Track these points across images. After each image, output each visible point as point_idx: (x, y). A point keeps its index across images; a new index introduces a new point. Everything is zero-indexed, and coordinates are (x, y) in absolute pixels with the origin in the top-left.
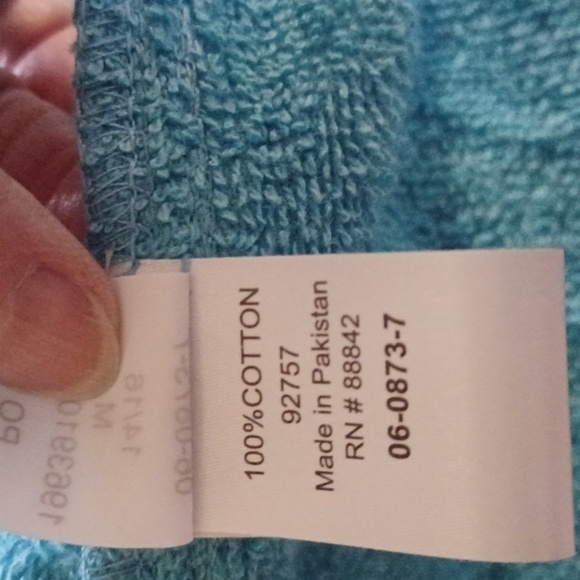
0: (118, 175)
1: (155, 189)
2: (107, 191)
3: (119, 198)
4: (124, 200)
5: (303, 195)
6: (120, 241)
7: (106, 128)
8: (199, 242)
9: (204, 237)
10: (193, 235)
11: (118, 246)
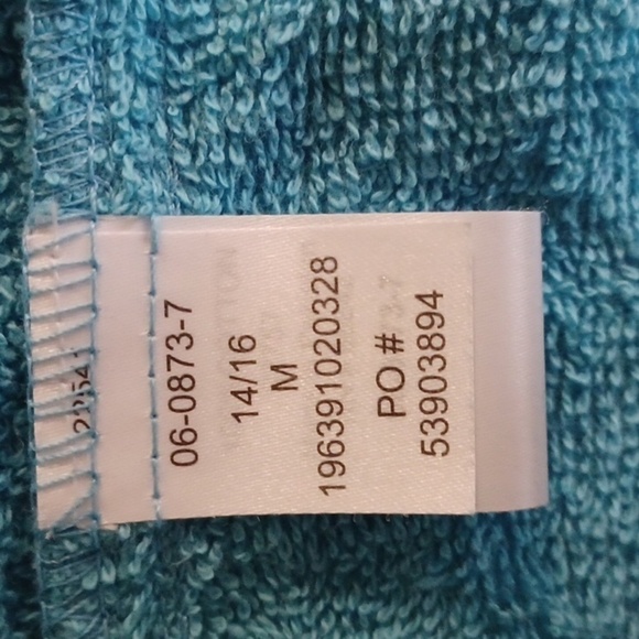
0: (76, 121)
1: (114, 139)
2: (63, 138)
3: (76, 148)
4: (81, 149)
5: (275, 152)
6: (77, 194)
7: (63, 59)
8: (162, 199)
9: (166, 193)
10: (155, 191)
11: (73, 199)
